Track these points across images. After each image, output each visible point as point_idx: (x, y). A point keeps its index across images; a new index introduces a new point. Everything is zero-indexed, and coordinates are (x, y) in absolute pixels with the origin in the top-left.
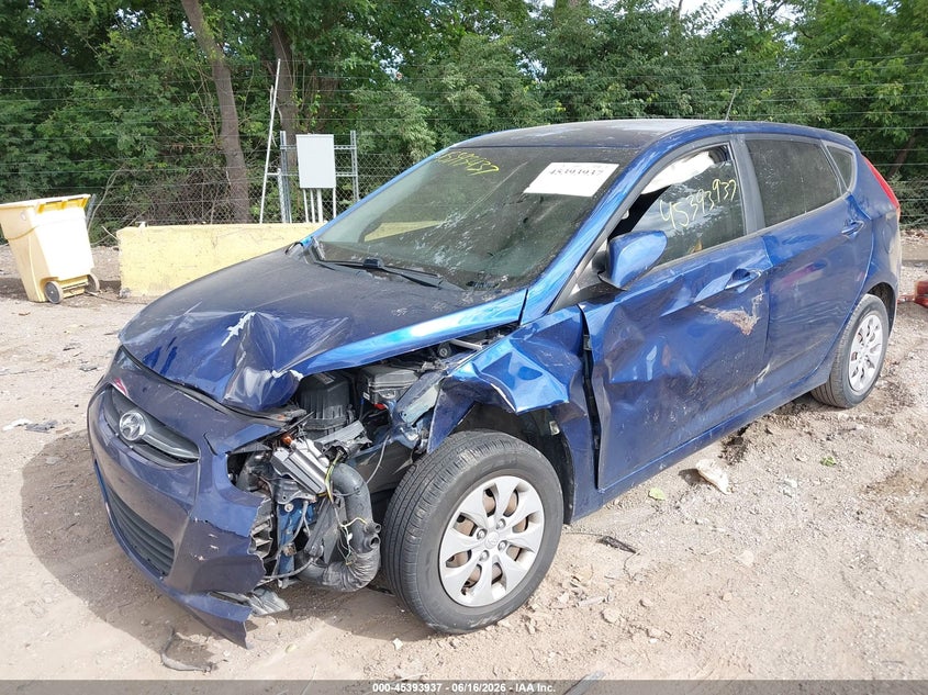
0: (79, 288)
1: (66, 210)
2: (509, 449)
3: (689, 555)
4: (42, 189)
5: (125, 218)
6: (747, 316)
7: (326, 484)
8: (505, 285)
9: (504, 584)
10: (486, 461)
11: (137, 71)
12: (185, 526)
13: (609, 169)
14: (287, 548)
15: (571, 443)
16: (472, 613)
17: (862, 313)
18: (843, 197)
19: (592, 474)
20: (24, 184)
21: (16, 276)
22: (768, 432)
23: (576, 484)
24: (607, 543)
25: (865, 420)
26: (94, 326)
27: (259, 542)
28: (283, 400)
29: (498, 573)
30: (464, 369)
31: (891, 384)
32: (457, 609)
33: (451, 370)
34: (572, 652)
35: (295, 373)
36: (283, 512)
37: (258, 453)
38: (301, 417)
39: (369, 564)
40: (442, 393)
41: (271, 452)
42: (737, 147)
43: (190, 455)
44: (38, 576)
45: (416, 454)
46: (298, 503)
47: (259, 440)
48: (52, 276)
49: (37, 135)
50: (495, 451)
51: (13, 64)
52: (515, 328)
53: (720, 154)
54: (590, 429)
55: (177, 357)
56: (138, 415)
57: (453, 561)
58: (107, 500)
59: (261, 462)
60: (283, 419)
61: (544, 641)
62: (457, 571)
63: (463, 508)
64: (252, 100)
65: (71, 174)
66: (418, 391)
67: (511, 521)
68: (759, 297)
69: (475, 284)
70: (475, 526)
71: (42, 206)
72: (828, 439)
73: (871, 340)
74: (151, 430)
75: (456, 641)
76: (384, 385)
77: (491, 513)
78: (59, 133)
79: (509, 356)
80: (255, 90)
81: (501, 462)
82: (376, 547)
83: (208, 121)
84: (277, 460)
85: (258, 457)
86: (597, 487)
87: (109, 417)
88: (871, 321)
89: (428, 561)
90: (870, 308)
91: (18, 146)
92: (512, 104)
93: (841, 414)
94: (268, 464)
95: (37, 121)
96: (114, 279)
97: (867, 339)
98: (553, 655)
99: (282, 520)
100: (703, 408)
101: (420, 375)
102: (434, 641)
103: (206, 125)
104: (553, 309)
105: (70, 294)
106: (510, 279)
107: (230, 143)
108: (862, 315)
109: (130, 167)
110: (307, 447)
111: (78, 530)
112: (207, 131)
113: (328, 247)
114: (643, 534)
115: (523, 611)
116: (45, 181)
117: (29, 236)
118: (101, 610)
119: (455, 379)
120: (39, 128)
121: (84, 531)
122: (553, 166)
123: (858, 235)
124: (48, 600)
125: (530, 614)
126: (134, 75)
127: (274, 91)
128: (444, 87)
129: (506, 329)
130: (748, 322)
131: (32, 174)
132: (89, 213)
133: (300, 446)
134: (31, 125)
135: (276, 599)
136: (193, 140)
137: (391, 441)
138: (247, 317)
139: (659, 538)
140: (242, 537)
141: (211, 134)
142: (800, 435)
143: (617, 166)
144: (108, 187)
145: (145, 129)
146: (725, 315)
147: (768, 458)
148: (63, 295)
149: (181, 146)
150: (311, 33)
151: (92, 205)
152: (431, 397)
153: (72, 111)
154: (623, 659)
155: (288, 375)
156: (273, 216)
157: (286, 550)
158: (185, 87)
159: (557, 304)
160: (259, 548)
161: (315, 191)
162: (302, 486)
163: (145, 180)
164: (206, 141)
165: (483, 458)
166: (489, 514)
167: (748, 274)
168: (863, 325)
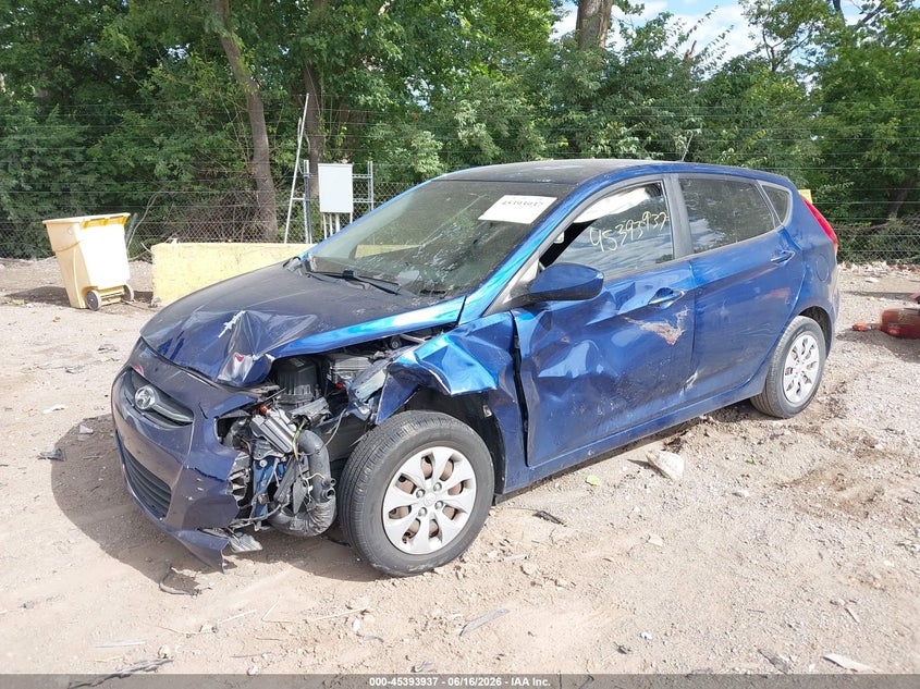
0: (116, 297)
1: (108, 226)
2: (445, 425)
3: (610, 528)
4: (90, 207)
5: (162, 236)
6: (671, 329)
7: (293, 446)
8: (452, 292)
9: (440, 538)
10: (423, 434)
11: (177, 103)
12: (179, 473)
13: (548, 201)
14: (260, 496)
15: (503, 424)
16: (410, 559)
17: (796, 332)
18: (776, 230)
19: (522, 452)
20: (74, 202)
21: (61, 286)
22: (706, 435)
23: (507, 459)
24: (540, 516)
25: (796, 428)
26: (126, 330)
27: (236, 487)
28: (261, 377)
29: (435, 528)
30: (408, 356)
31: (832, 399)
32: (399, 554)
33: (396, 358)
34: (491, 594)
35: (269, 356)
36: (259, 467)
37: (242, 418)
38: (275, 391)
39: (327, 512)
40: (389, 376)
41: (250, 418)
42: (671, 184)
43: (187, 419)
44: (64, 525)
45: (369, 425)
46: (270, 459)
47: (241, 408)
48: (93, 285)
49: (88, 158)
50: (432, 425)
51: (70, 92)
52: (454, 327)
53: (654, 189)
54: (519, 413)
55: (184, 346)
56: (150, 389)
57: (395, 513)
58: (124, 462)
59: (243, 427)
60: (260, 391)
61: (469, 585)
62: (398, 522)
63: (404, 470)
64: (283, 131)
65: (116, 194)
66: (370, 373)
67: (447, 485)
68: (684, 313)
69: (432, 292)
70: (415, 487)
71: (87, 223)
72: (760, 443)
73: (807, 357)
74: (159, 401)
75: (397, 581)
76: (342, 368)
77: (429, 476)
78: (107, 157)
79: (446, 348)
80: (286, 121)
81: (437, 434)
82: (333, 498)
83: (241, 147)
84: (254, 424)
85: (241, 423)
86: (527, 465)
87: (128, 393)
88: (805, 341)
89: (372, 510)
90: (803, 328)
91: (70, 167)
92: (520, 141)
93: (775, 423)
94: (248, 430)
95: (88, 145)
96: (147, 290)
97: (802, 357)
98: (474, 595)
99: (258, 474)
100: (632, 406)
101: (372, 361)
102: (379, 582)
103: (239, 151)
104: (487, 313)
105: (107, 302)
106: (456, 288)
107: (261, 170)
108: (796, 334)
109: (169, 189)
110: (279, 415)
111: (100, 491)
112: (239, 157)
113: (319, 261)
114: (573, 511)
115: (457, 562)
116: (93, 199)
117: (75, 249)
118: (113, 551)
119: (398, 365)
120: (90, 151)
121: (106, 493)
122: (506, 198)
123: (787, 264)
124: (72, 541)
125: (461, 565)
126: (175, 108)
127: (302, 122)
128: (456, 123)
129: (447, 327)
130: (673, 334)
131: (81, 194)
132: (130, 231)
133: (273, 414)
134: (83, 148)
135: (253, 541)
136: (226, 166)
137: (347, 414)
138: (239, 315)
139: (585, 514)
140: (222, 481)
141: (244, 161)
142: (736, 439)
143: (555, 199)
144: (148, 207)
145: (183, 156)
146: (649, 326)
147: (700, 456)
148: (101, 303)
149: (216, 171)
150: (337, 70)
151: (133, 223)
152: (379, 379)
153: (120, 138)
154: (531, 600)
155: (264, 358)
156: (296, 238)
157: (260, 499)
158: (220, 117)
159: (490, 309)
160: (236, 492)
161: (333, 215)
162: (274, 447)
163: (182, 202)
164: (238, 166)
165: (421, 430)
166: (426, 478)
167: (672, 292)
168: (798, 343)
